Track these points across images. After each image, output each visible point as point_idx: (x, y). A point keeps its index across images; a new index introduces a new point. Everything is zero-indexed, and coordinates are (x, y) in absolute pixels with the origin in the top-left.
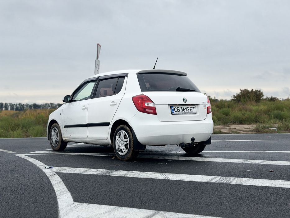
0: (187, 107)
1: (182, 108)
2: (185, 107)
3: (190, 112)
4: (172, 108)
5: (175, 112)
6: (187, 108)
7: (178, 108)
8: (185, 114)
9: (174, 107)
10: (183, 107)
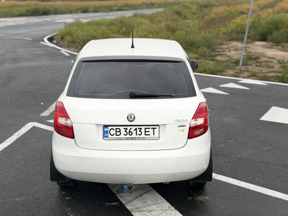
0: (137, 127)
1: (127, 129)
2: (134, 128)
4: (105, 130)
6: (138, 130)
7: (118, 130)
9: (110, 128)
10: (129, 128)
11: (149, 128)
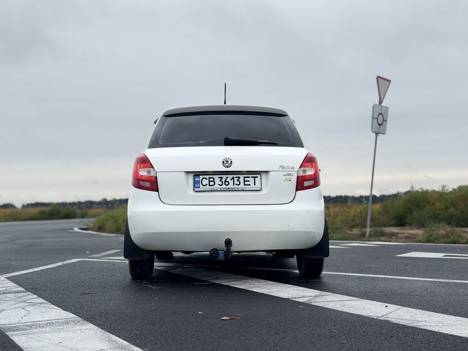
0: (235, 176)
1: (222, 178)
3: (242, 185)
4: (196, 180)
5: (201, 186)
8: (229, 190)
9: (201, 177)
11: (249, 177)
